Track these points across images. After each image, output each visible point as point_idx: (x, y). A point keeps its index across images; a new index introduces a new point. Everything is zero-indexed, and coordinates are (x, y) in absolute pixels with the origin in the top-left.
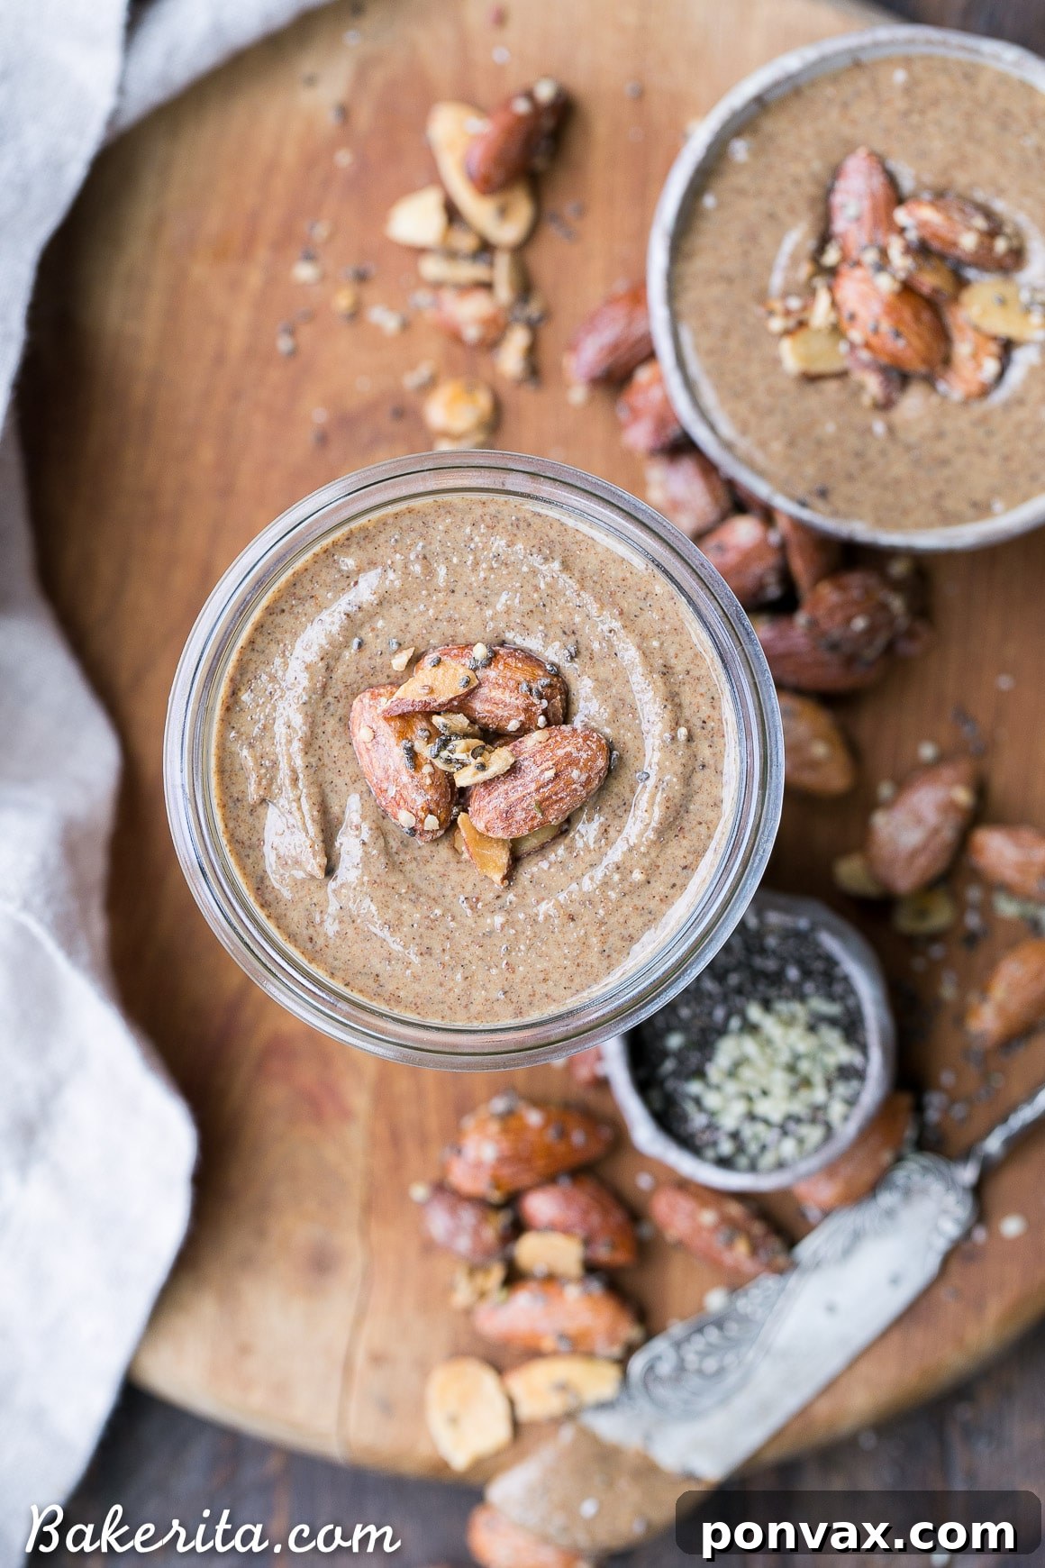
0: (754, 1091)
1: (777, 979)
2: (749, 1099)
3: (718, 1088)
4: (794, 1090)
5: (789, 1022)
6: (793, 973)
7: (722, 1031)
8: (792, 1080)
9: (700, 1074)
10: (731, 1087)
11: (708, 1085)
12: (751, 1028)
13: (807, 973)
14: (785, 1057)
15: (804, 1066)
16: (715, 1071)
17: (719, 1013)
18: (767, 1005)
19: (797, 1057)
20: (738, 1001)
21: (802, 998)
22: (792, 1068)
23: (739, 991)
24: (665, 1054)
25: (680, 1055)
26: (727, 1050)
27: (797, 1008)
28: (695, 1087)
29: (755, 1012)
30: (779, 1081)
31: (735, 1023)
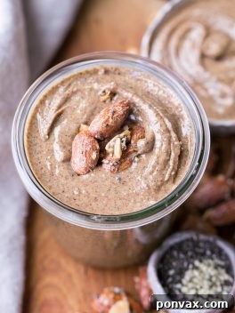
0: (198, 287)
1: (203, 254)
2: (197, 290)
3: (186, 286)
4: (211, 287)
5: (209, 265)
6: (208, 253)
7: (187, 269)
8: (210, 283)
9: (180, 282)
10: (190, 285)
11: (183, 285)
12: (196, 268)
13: (213, 252)
14: (207, 277)
15: (214, 279)
16: (184, 281)
17: (185, 264)
18: (201, 261)
19: (211, 277)
20: (192, 260)
21: (212, 259)
22: (210, 280)
23: (192, 257)
24: (169, 276)
25: (173, 276)
26: (188, 275)
27: (211, 261)
28: (179, 286)
29: (197, 263)
30: (206, 284)
31: (191, 266)
